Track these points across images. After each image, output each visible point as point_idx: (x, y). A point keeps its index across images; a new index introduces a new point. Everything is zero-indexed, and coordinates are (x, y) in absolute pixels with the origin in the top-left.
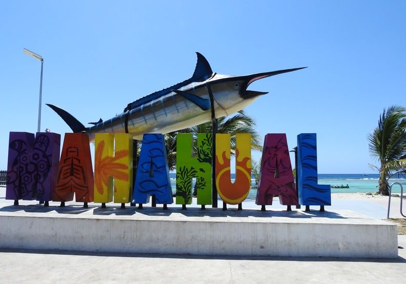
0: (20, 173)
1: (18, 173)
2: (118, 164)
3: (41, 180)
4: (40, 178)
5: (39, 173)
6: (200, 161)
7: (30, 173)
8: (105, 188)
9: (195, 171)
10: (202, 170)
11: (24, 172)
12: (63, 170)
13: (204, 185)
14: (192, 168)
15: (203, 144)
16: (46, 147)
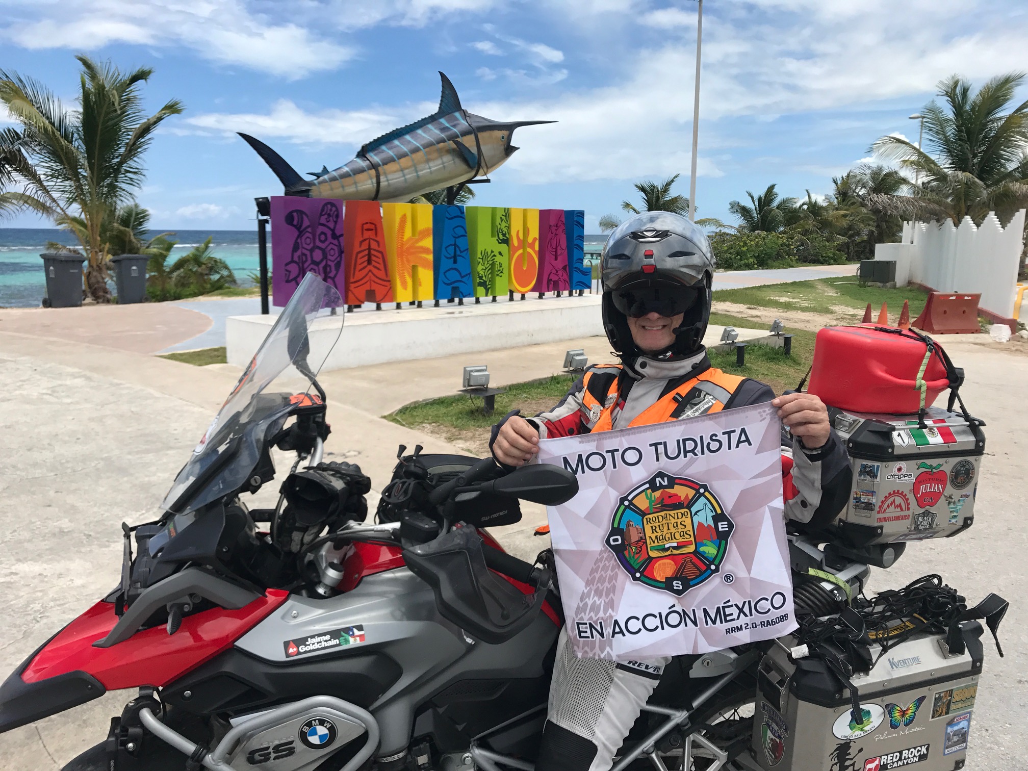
0: (304, 263)
1: (301, 264)
2: (422, 248)
3: (332, 275)
4: (331, 271)
5: (329, 263)
6: (499, 243)
7: (317, 264)
8: (409, 281)
9: (494, 256)
10: (500, 253)
11: (309, 262)
12: (359, 257)
13: (502, 272)
14: (492, 252)
15: (502, 220)
16: (336, 222)
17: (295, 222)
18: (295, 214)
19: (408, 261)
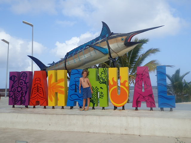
1: (14, 92)
2: (59, 86)
4: (23, 94)
5: (23, 91)
6: (100, 83)
7: (19, 92)
9: (98, 89)
10: (101, 88)
12: (34, 90)
14: (96, 87)
15: (102, 74)
16: (26, 79)
17: (13, 79)
18: (13, 77)
19: (53, 91)
